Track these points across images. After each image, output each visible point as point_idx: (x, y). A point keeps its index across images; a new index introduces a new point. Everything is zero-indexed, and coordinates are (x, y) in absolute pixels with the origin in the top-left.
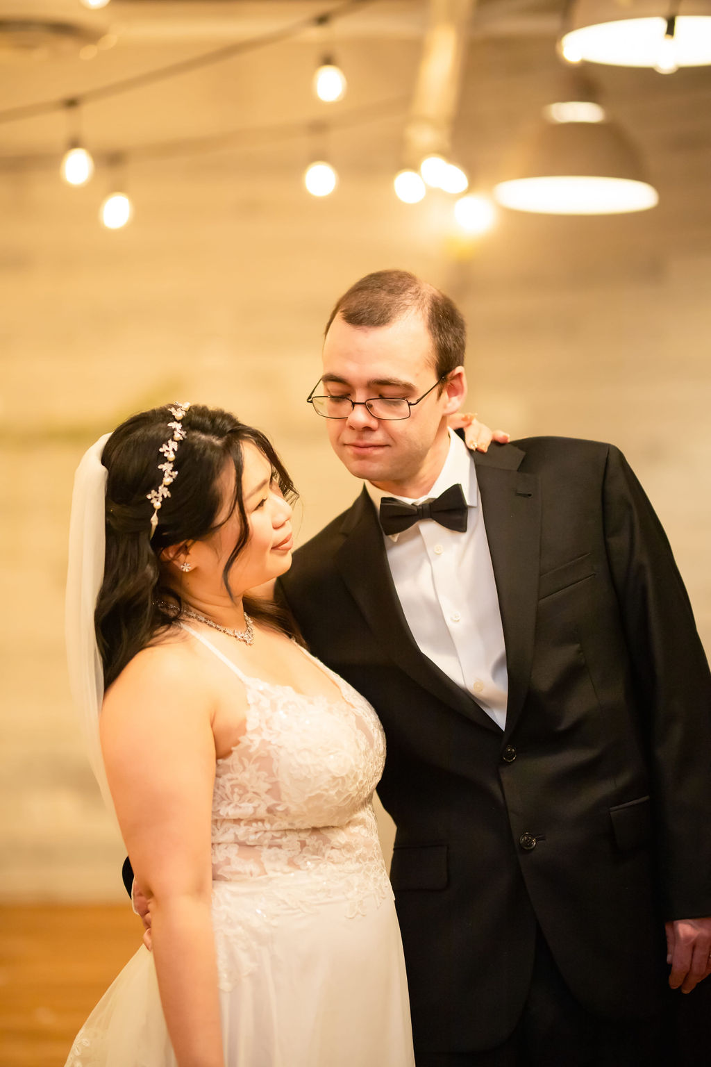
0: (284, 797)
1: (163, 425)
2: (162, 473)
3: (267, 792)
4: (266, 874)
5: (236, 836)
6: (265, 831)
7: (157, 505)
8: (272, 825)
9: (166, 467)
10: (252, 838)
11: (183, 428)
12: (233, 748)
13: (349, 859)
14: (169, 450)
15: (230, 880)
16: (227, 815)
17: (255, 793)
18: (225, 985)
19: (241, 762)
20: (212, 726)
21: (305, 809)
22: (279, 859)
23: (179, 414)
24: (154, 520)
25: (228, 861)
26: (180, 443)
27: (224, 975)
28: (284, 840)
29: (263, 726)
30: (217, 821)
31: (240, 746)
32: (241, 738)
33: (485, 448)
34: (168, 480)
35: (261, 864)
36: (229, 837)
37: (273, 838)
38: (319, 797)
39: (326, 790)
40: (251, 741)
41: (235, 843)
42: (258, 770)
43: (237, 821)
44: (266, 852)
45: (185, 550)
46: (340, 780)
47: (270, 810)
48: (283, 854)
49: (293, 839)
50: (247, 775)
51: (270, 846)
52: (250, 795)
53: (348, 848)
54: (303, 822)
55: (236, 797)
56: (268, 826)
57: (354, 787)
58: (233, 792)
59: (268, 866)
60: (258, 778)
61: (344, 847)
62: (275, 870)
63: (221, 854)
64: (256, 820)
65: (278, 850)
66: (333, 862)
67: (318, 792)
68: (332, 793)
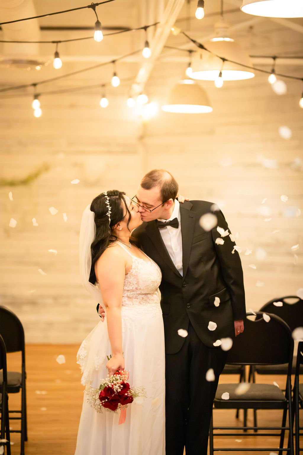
0: (140, 285)
1: (103, 198)
2: (108, 208)
3: (136, 284)
4: (134, 305)
5: (127, 295)
6: (134, 294)
7: (109, 216)
8: (136, 292)
9: (108, 206)
10: (131, 296)
11: (108, 197)
12: (129, 273)
13: (153, 303)
14: (107, 202)
15: (125, 306)
16: (126, 289)
17: (133, 284)
18: (123, 331)
19: (130, 276)
20: (125, 267)
21: (144, 288)
22: (137, 302)
23: (106, 194)
24: (110, 220)
25: (125, 301)
26: (109, 200)
27: (123, 329)
28: (138, 297)
29: (136, 268)
30: (124, 290)
31: (130, 272)
32: (131, 270)
33: (183, 202)
34: (110, 209)
35: (133, 302)
36: (125, 295)
37: (136, 296)
38: (148, 285)
39: (150, 284)
40: (133, 271)
41: (127, 297)
42: (134, 278)
43: (128, 291)
44: (134, 300)
45: (119, 225)
46: (153, 282)
47: (136, 288)
48: (138, 300)
49: (141, 296)
50: (131, 279)
51: (135, 298)
52: (132, 284)
53: (153, 300)
54: (144, 292)
55: (128, 285)
56: (135, 293)
57: (156, 284)
58: (127, 284)
59: (134, 303)
60: (134, 280)
61: (152, 300)
62: (136, 304)
63: (123, 299)
64: (132, 291)
65: (137, 299)
66: (149, 303)
67: (148, 284)
68: (151, 285)
